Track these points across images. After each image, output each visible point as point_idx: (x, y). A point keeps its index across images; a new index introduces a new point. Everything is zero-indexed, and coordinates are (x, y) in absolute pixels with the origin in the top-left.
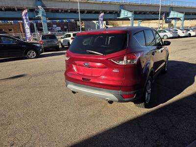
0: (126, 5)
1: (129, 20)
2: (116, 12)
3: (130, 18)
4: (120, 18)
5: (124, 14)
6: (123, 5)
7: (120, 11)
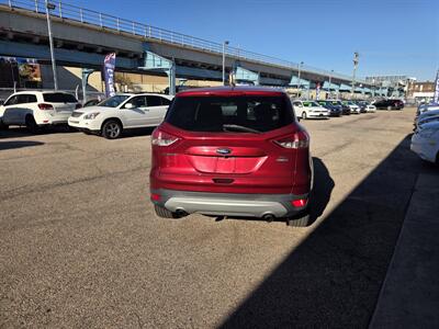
0: (157, 43)
1: (166, 75)
2: (136, 56)
3: (168, 72)
4: (145, 68)
5: (152, 61)
6: (148, 42)
7: (145, 55)
